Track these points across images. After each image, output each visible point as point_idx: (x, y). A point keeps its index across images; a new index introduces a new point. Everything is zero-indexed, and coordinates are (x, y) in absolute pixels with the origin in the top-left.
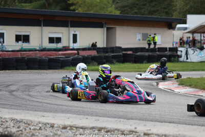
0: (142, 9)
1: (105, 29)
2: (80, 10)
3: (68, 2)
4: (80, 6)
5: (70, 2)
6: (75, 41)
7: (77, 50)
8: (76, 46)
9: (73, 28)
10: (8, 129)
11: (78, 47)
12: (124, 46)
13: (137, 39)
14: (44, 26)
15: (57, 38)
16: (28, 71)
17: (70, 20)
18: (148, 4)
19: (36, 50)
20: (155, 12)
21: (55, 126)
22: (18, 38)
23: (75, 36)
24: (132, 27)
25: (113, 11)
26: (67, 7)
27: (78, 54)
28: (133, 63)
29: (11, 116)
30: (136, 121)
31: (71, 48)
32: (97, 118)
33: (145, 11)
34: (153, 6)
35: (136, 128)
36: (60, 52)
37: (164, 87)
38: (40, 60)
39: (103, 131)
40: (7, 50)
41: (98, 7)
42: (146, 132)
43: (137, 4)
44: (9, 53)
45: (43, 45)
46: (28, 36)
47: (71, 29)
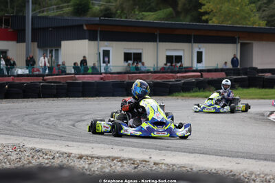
1: (239, 45)
2: (214, 22)
3: (200, 10)
4: (214, 16)
5: (202, 11)
6: (200, 60)
8: (201, 66)
9: (197, 44)
11: (204, 68)
12: (260, 67)
14: (160, 41)
15: (177, 57)
17: (193, 34)
21: (72, 155)
22: (127, 57)
23: (200, 55)
26: (198, 17)
28: (259, 88)
31: (194, 69)
36: (179, 75)
41: (238, 17)
44: (114, 75)
45: (159, 66)
46: (139, 55)
47: (194, 44)
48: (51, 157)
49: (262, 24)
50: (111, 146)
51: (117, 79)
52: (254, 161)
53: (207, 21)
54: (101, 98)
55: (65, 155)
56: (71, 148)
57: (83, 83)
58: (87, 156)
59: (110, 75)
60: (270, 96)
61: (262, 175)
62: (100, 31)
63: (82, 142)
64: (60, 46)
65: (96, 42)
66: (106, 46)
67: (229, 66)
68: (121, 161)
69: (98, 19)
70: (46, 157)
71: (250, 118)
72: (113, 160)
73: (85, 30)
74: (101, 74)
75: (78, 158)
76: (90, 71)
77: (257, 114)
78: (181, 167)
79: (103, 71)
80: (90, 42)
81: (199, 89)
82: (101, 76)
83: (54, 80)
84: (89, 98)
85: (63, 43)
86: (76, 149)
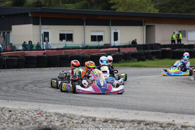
0: (179, 7)
1: (145, 27)
2: (120, 10)
3: (109, 2)
4: (120, 6)
5: (111, 2)
6: (116, 39)
7: (118, 47)
8: (117, 43)
9: (114, 27)
10: (52, 123)
11: (119, 45)
14: (86, 25)
15: (99, 36)
17: (111, 19)
18: (185, 3)
19: (79, 48)
20: (192, 10)
21: (97, 119)
22: (62, 37)
24: (170, 25)
25: (152, 10)
26: (108, 6)
27: (119, 51)
29: (55, 111)
30: (174, 114)
32: (137, 112)
33: (182, 9)
34: (190, 5)
35: (173, 121)
38: (83, 57)
39: (142, 124)
40: (52, 48)
41: (138, 6)
42: (183, 124)
43: (175, 3)
44: (54, 51)
45: (86, 43)
46: (71, 35)
47: (112, 27)
48: (81, 122)
49: (156, 11)
51: (57, 53)
53: (115, 9)
56: (90, 112)
58: (112, 120)
59: (50, 51)
62: (42, 17)
65: (39, 26)
66: (46, 29)
69: (40, 8)
72: (139, 124)
73: (30, 17)
74: (44, 50)
76: (34, 48)
80: (34, 26)
81: (126, 60)
82: (44, 52)
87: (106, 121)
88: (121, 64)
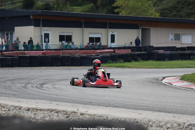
0: (180, 11)
1: (141, 30)
2: (123, 13)
3: (113, 5)
4: (123, 9)
5: (115, 5)
6: (113, 41)
7: (114, 48)
8: (114, 45)
9: (111, 30)
12: (155, 46)
13: (170, 39)
14: (84, 27)
15: (97, 38)
16: (61, 67)
17: (108, 22)
18: (186, 7)
19: (76, 49)
20: (192, 14)
21: (22, 108)
27: (114, 52)
28: (155, 60)
31: (109, 47)
33: (183, 13)
34: (191, 9)
36: (98, 51)
37: (166, 81)
38: (72, 58)
41: (140, 10)
43: (176, 7)
44: (52, 51)
45: (84, 44)
47: (109, 30)
48: (7, 110)
49: (157, 15)
50: (50, 102)
51: (54, 54)
52: (151, 112)
53: (118, 13)
54: (43, 67)
55: (17, 108)
57: (30, 56)
58: (33, 109)
59: (49, 51)
60: (163, 66)
61: (157, 122)
62: (42, 20)
63: (30, 99)
64: (13, 30)
65: (39, 28)
66: (47, 31)
67: (134, 45)
68: (57, 112)
69: (41, 11)
70: (4, 109)
71: (149, 82)
72: (51, 112)
73: (31, 19)
74: (43, 50)
75: (27, 110)
77: (153, 79)
78: (99, 117)
79: (44, 48)
80: (35, 27)
81: (113, 61)
82: (43, 52)
83: (10, 55)
84: (35, 68)
85: (16, 28)
86: (25, 104)
87: (28, 110)
88: (108, 65)
